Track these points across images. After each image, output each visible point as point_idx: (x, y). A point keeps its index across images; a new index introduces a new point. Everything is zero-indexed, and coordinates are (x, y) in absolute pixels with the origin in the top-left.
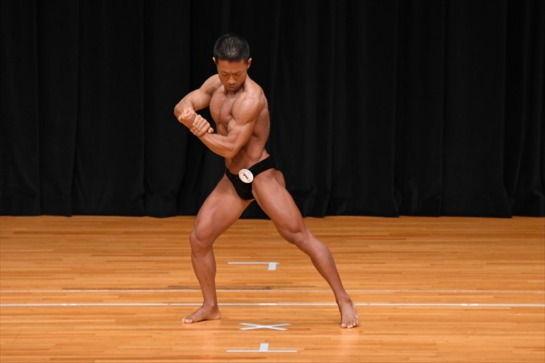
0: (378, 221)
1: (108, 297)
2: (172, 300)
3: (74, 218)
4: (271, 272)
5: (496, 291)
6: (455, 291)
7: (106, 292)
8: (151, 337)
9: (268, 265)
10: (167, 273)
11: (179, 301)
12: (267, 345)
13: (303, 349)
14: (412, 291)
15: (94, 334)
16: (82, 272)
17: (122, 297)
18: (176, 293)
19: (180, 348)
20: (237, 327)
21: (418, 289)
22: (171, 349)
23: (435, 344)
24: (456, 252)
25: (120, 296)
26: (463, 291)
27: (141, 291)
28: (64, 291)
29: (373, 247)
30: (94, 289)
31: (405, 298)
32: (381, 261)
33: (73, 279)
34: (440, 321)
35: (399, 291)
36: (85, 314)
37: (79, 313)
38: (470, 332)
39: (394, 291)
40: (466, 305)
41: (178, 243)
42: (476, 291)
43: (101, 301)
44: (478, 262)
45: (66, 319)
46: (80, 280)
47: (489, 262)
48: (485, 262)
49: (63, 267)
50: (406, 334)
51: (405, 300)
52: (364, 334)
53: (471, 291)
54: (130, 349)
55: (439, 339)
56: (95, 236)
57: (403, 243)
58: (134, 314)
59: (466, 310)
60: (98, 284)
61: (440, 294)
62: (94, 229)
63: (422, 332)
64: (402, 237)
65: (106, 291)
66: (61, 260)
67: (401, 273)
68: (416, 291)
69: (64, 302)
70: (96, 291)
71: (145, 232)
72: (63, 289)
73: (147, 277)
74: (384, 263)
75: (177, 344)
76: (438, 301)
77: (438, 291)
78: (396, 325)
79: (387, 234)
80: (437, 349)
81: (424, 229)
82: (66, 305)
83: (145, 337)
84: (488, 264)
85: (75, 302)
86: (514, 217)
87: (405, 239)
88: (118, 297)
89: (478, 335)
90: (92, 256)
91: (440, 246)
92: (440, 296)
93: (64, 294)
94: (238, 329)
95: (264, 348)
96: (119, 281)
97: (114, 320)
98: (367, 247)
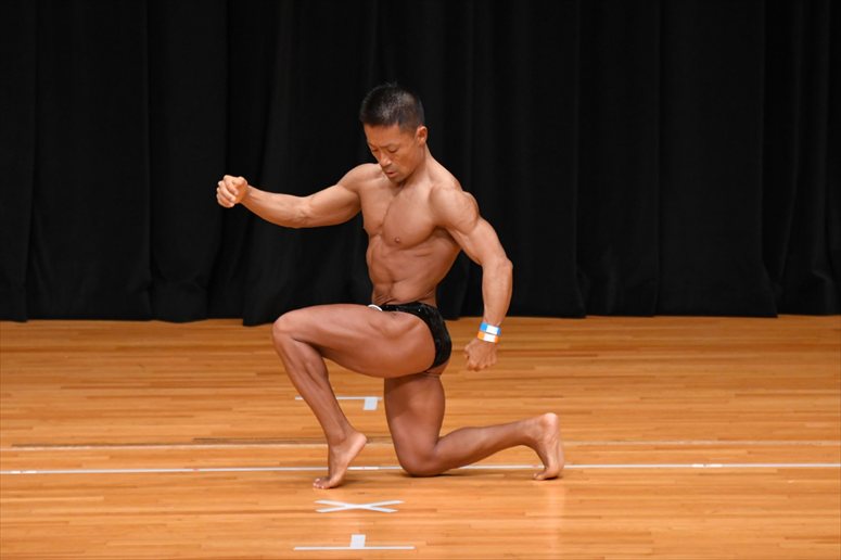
0: (548, 324)
1: (90, 458)
2: (200, 462)
3: (31, 323)
4: (369, 413)
5: (750, 443)
6: (682, 443)
7: (88, 451)
8: (164, 525)
9: (363, 401)
10: (192, 416)
11: (212, 464)
12: (363, 537)
13: (424, 543)
14: (610, 443)
15: (67, 522)
16: (44, 417)
17: (114, 457)
18: (206, 450)
19: (214, 544)
20: (311, 507)
21: (618, 440)
22: (200, 546)
23: (650, 534)
24: (682, 377)
25: (112, 457)
26: (696, 443)
27: (149, 447)
28: (15, 449)
29: (541, 369)
30: (66, 445)
31: (597, 456)
32: (555, 393)
33: (31, 428)
34: (656, 493)
35: (586, 443)
36: (51, 488)
37: (41, 487)
38: (708, 512)
39: (579, 443)
40: (702, 466)
41: (209, 365)
42: (717, 443)
43: (79, 466)
44: (720, 393)
45: (19, 496)
46: (41, 430)
47: (738, 392)
48: (733, 392)
49: (14, 409)
50: (600, 517)
51: (596, 459)
52: (530, 518)
53: (708, 443)
54: (129, 547)
55: (655, 525)
56: (66, 355)
57: (593, 361)
58: (135, 487)
59: (701, 474)
60: (73, 437)
61: (657, 448)
62: (67, 343)
63: (625, 513)
64: (590, 351)
65: (88, 448)
66: (9, 395)
67: (589, 413)
68: (616, 443)
69: (15, 468)
70: (69, 448)
71: (154, 348)
72: (14, 446)
73: (157, 424)
74: (561, 397)
75: (209, 538)
76: (654, 460)
77: (653, 443)
78: (581, 501)
79: (566, 346)
80: (652, 542)
81: (629, 338)
82: (18, 472)
83: (156, 526)
84: (737, 396)
85: (34, 468)
86: (779, 316)
87: (596, 355)
88: (107, 458)
89: (721, 516)
90: (62, 388)
91: (656, 366)
92: (655, 452)
93: (15, 455)
94: (313, 511)
95: (358, 542)
96: (110, 430)
97: (101, 498)
98: (533, 368)
